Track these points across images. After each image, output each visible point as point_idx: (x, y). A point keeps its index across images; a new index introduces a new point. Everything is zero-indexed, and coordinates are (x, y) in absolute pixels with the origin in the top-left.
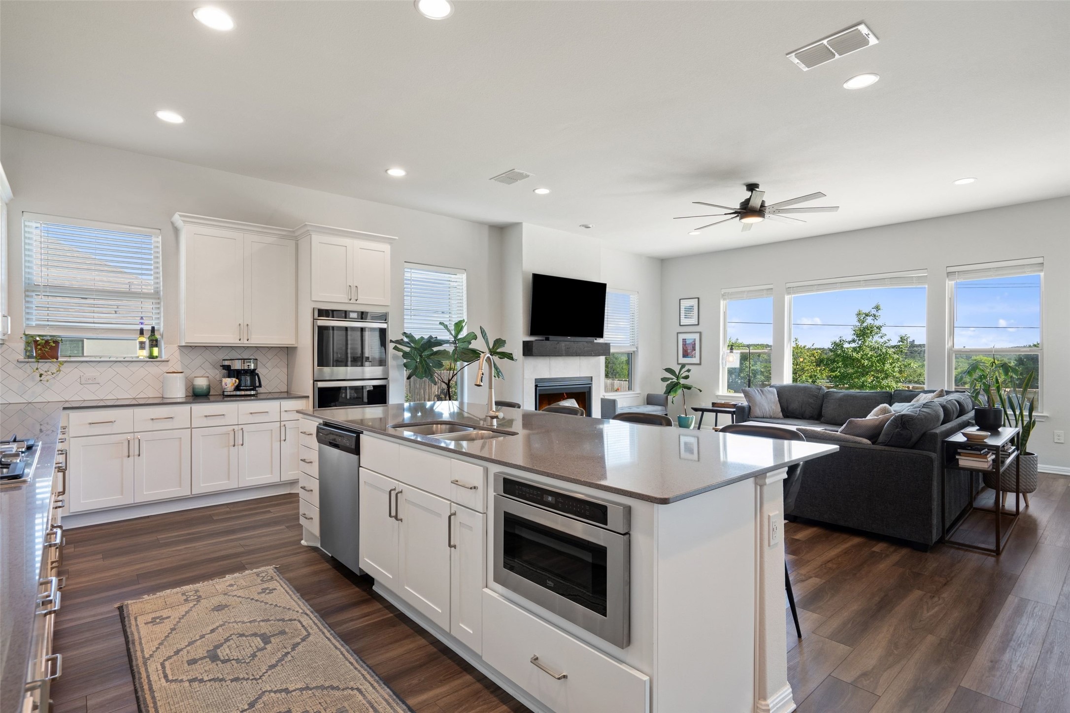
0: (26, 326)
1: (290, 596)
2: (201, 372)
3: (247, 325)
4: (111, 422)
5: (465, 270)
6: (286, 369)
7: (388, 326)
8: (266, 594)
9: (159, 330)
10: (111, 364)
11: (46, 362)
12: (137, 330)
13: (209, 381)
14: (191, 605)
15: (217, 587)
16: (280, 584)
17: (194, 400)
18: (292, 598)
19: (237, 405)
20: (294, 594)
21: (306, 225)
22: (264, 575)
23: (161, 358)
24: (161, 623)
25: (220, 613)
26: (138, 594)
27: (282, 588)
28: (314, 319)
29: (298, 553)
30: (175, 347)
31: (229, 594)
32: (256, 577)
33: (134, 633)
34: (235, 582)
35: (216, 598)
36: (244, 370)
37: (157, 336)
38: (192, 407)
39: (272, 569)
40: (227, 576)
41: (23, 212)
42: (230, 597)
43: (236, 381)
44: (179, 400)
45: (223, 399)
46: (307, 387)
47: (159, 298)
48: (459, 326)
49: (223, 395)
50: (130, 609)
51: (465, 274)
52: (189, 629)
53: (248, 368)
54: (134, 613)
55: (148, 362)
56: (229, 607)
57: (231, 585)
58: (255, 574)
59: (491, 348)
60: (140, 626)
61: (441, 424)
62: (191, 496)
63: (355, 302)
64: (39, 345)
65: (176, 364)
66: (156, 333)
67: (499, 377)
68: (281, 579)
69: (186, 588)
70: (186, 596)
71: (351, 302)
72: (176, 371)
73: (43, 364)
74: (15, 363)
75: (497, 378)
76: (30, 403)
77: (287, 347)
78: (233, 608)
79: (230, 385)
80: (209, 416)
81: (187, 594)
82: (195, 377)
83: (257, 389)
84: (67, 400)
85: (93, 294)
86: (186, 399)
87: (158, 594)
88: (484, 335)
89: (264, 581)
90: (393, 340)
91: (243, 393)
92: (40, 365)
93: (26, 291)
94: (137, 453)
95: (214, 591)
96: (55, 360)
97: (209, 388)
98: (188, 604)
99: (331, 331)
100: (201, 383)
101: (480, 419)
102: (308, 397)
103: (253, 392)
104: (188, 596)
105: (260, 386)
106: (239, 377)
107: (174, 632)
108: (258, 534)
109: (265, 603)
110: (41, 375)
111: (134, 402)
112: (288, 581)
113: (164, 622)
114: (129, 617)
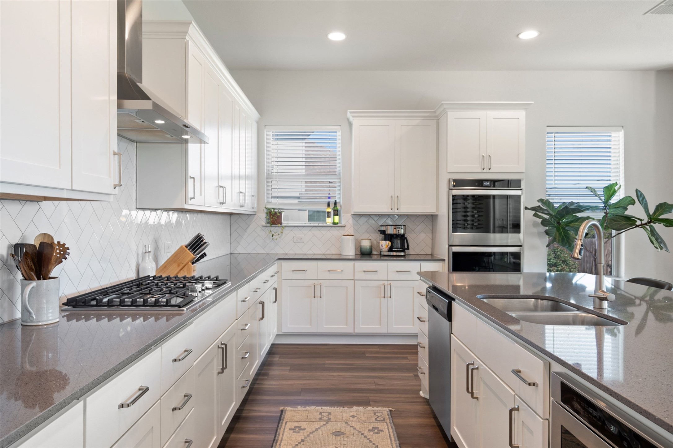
0: (267, 202)
1: (391, 441)
2: (367, 236)
3: (398, 196)
4: (304, 271)
5: (623, 127)
6: (431, 234)
7: (522, 193)
8: (374, 433)
9: (339, 203)
10: (311, 228)
11: (276, 226)
12: (326, 203)
13: (372, 243)
14: (322, 424)
15: (344, 415)
16: (388, 427)
17: (361, 257)
18: (391, 443)
19: (387, 263)
20: (395, 441)
21: (442, 104)
22: (379, 415)
23: (341, 224)
24: (298, 432)
25: (336, 438)
26: (294, 404)
27: (388, 432)
28: (449, 189)
29: (414, 402)
30: (349, 216)
31: (349, 423)
32: (373, 415)
33: (280, 435)
34: (357, 414)
35: (339, 424)
36: (396, 234)
37: (338, 208)
38: (355, 263)
39: (387, 412)
40: (354, 407)
41: (265, 126)
42: (349, 427)
43: (389, 243)
44: (351, 257)
45: (380, 258)
46: (444, 252)
47: (340, 179)
48: (610, 190)
49: (380, 254)
50: (286, 414)
51: (623, 131)
52: (312, 444)
53: (398, 232)
54: (287, 418)
55: (332, 227)
56: (344, 436)
57: (353, 416)
58: (373, 412)
59: (651, 214)
60: (286, 430)
61: (542, 299)
62: (354, 334)
63: (488, 171)
64: (272, 215)
65: (349, 230)
66: (337, 205)
67: (661, 249)
68: (390, 423)
69: (326, 408)
70: (322, 415)
71: (485, 171)
72: (349, 234)
73: (274, 228)
74: (261, 227)
75: (659, 250)
76: (268, 254)
77: (432, 215)
78: (346, 437)
79: (385, 247)
80: (366, 271)
81: (323, 414)
82: (362, 239)
83: (406, 251)
84: (287, 253)
85: (301, 178)
86: (356, 257)
87: (308, 408)
88: (641, 199)
89: (377, 420)
90: (529, 207)
91: (395, 254)
92: (272, 228)
93: (267, 178)
94: (319, 295)
95: (340, 417)
96: (279, 225)
97: (371, 249)
98: (320, 423)
99: (492, 200)
100: (366, 244)
101: (636, 298)
102: (444, 260)
103: (402, 254)
104: (323, 416)
105: (408, 248)
106: (392, 240)
107: (302, 443)
108: (391, 376)
109: (370, 441)
110: (273, 235)
111: (324, 257)
112: (395, 426)
113: (300, 432)
114: (283, 420)
